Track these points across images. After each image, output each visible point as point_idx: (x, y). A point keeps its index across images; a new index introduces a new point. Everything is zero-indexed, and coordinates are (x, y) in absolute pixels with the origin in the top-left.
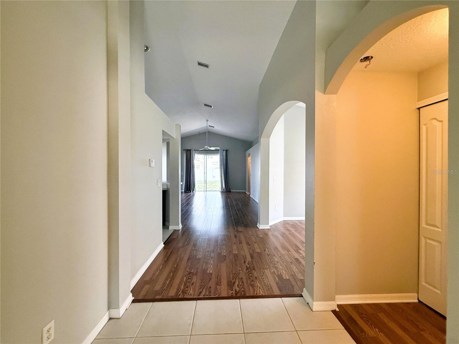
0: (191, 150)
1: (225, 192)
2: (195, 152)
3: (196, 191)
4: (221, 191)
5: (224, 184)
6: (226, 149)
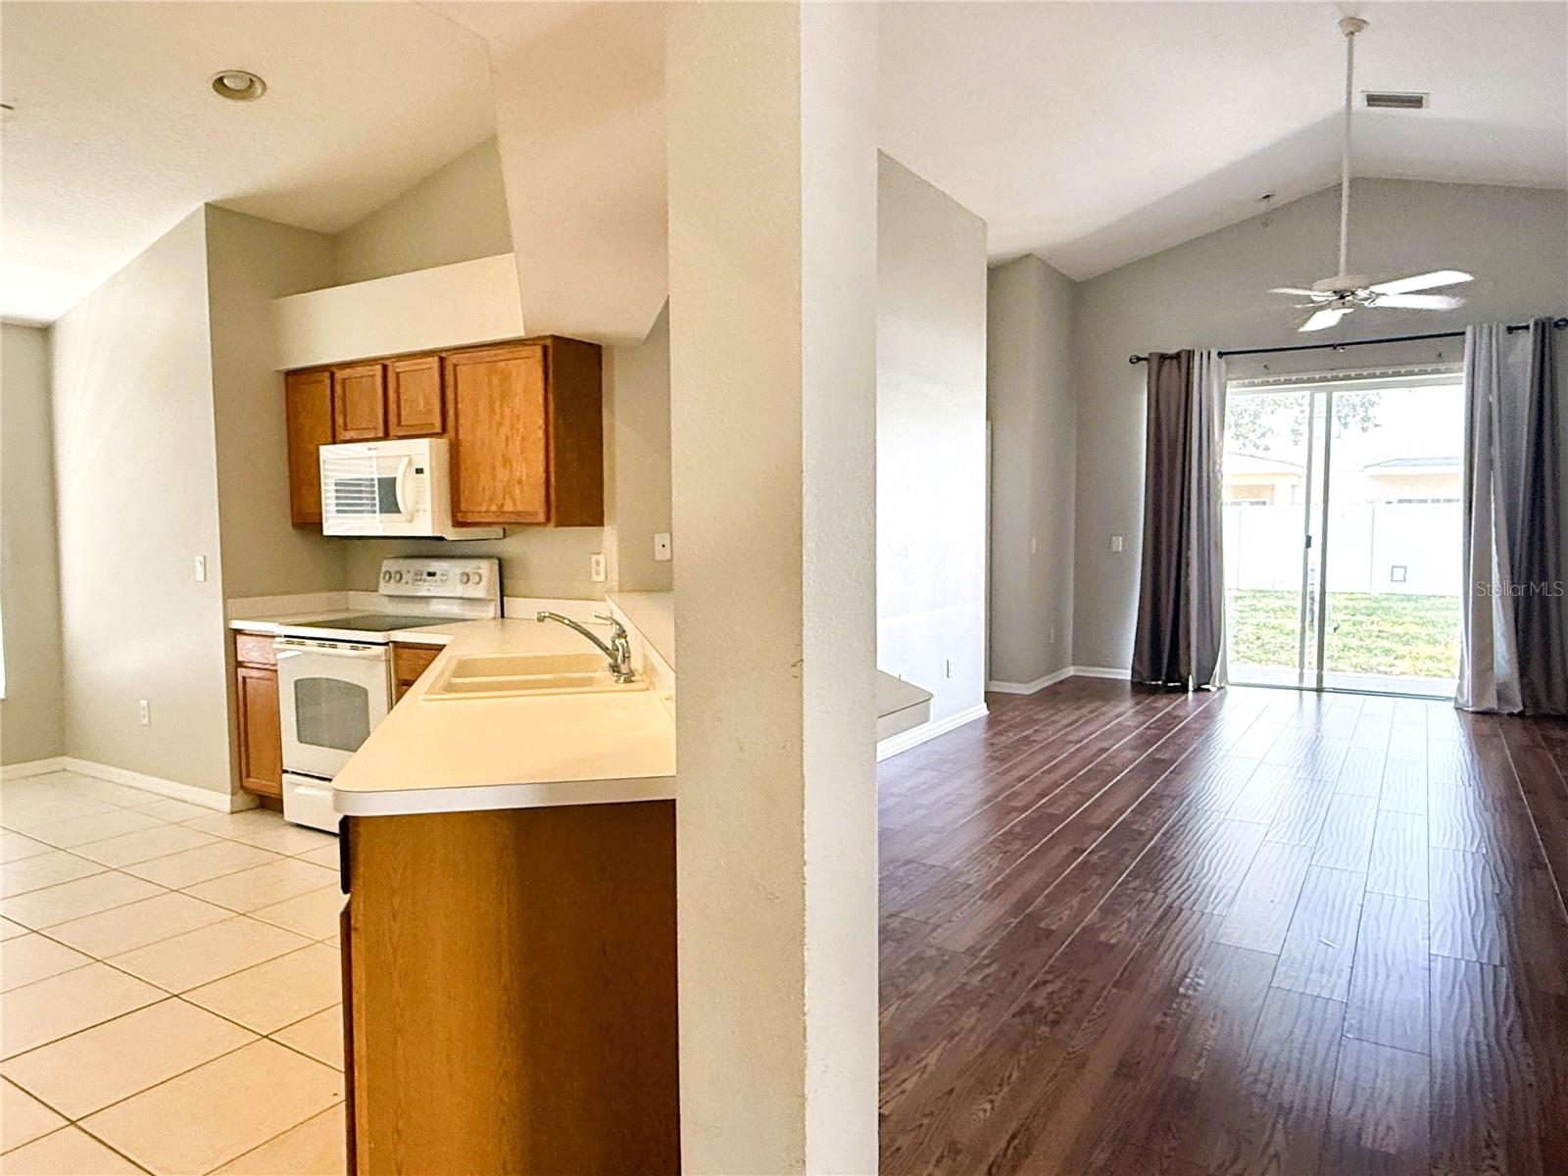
0: (1190, 354)
1: (1518, 721)
2: (1227, 375)
3: (1227, 682)
4: (1470, 703)
5: (1503, 640)
6: (1542, 315)
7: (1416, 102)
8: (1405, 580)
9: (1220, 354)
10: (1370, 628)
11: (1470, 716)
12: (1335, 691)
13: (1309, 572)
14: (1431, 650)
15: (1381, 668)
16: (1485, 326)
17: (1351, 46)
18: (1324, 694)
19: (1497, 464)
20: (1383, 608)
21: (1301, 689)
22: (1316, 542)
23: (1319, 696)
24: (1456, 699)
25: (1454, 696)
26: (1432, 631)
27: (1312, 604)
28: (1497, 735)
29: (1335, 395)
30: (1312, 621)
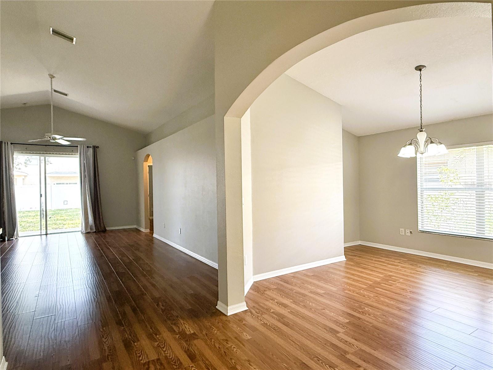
0: (1, 142)
1: (94, 233)
2: (14, 149)
3: (18, 237)
4: (84, 231)
5: (90, 216)
6: (94, 145)
7: (66, 95)
8: (67, 204)
9: (11, 144)
10: (54, 218)
11: (85, 234)
12: (51, 234)
13: (42, 204)
14: (72, 222)
15: (60, 228)
16: (82, 145)
17: (51, 80)
18: (48, 235)
19: (87, 176)
20: (57, 213)
21: (41, 235)
22: (44, 196)
23: (46, 236)
24: (81, 231)
25: (81, 230)
26: (71, 217)
27: (43, 212)
28: (91, 236)
29: (47, 158)
30: (43, 216)
